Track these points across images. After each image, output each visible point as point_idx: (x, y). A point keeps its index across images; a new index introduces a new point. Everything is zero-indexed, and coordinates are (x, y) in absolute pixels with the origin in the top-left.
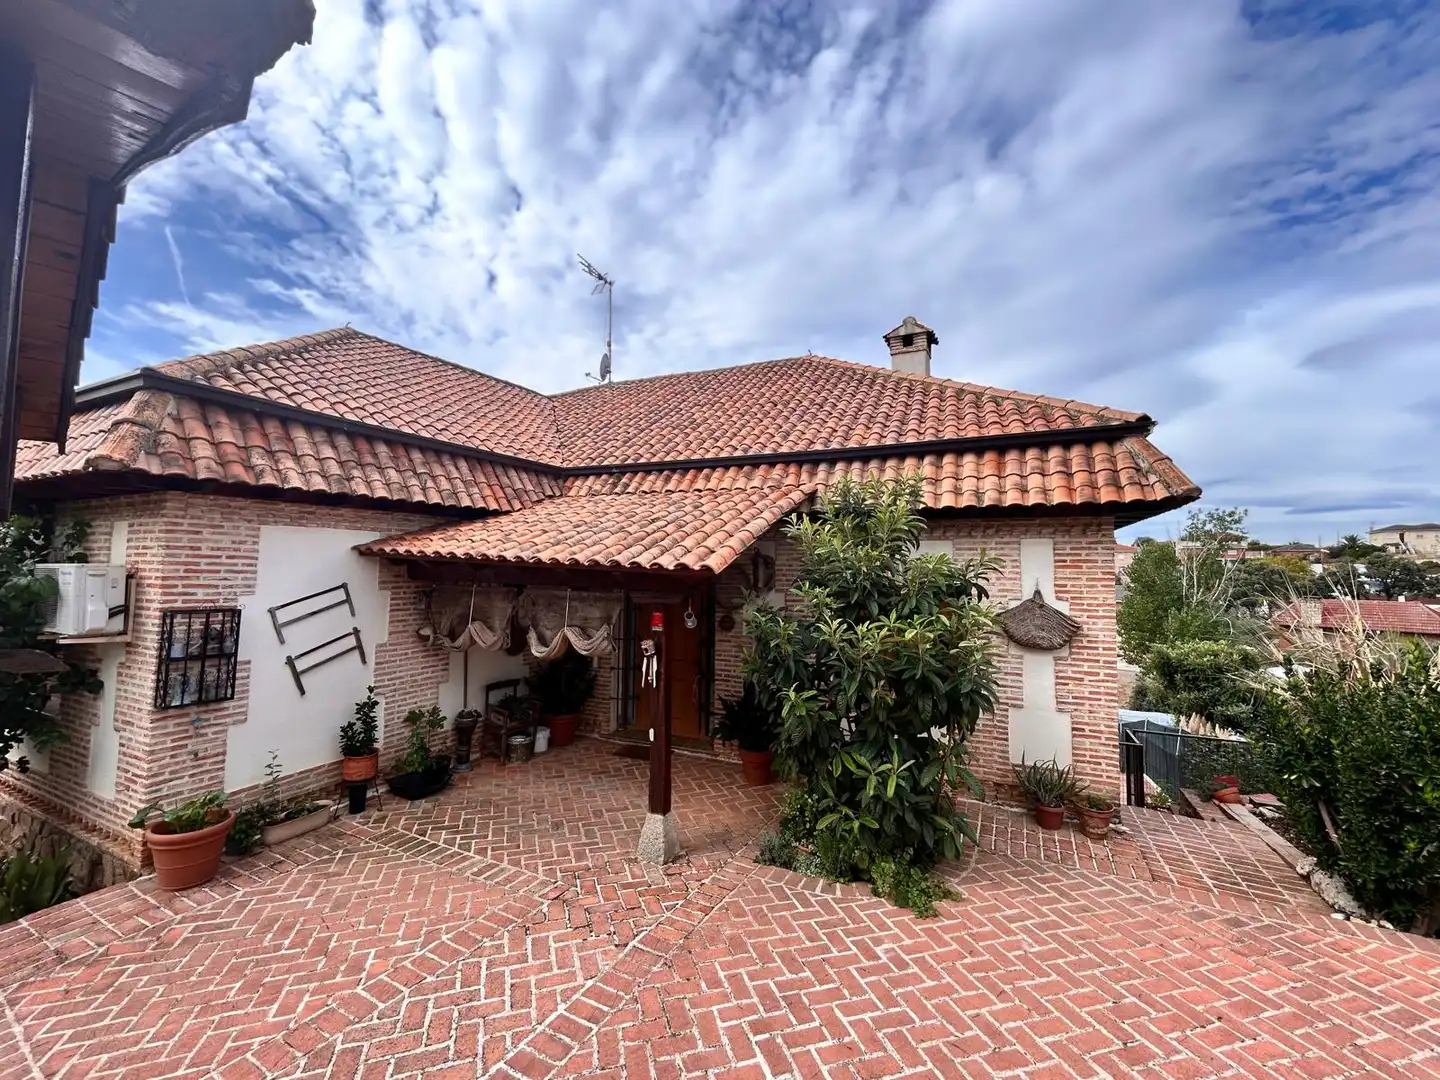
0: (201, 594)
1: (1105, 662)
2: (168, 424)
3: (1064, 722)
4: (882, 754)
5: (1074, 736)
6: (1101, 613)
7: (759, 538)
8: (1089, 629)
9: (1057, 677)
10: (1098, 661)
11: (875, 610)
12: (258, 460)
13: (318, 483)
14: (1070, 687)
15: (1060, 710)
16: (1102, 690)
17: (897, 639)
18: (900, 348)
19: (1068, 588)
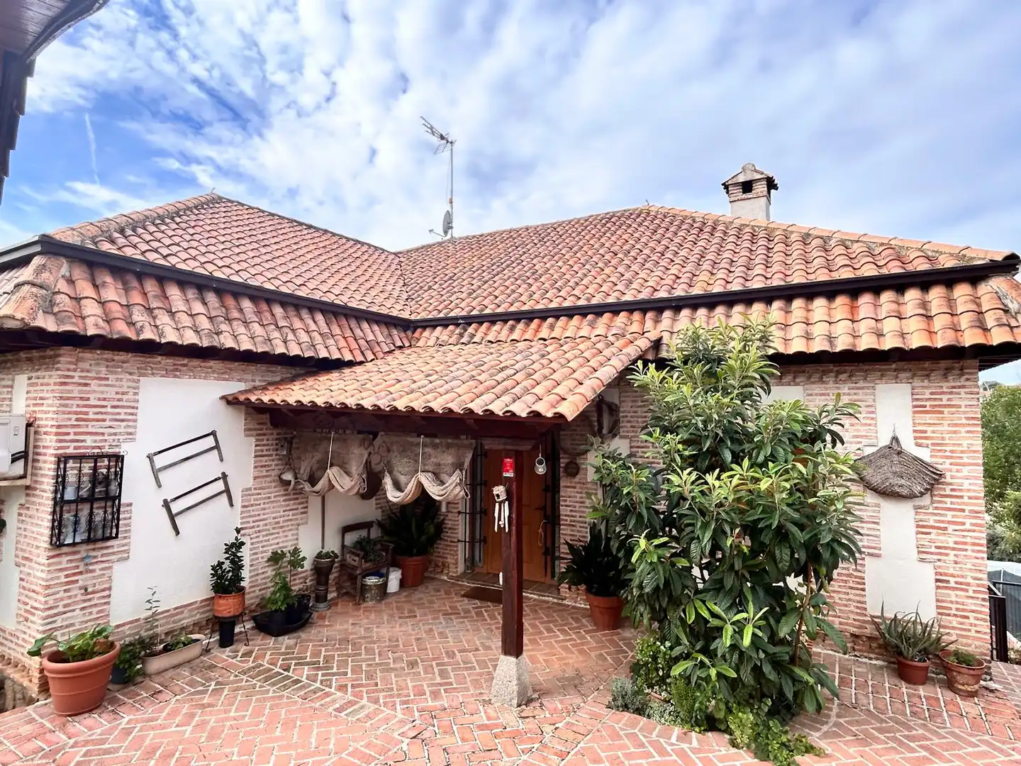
0: (89, 441)
1: (971, 511)
2: (62, 286)
3: (928, 572)
4: (738, 604)
5: (938, 587)
6: (965, 460)
7: (609, 386)
8: (952, 477)
9: (918, 526)
10: (963, 510)
11: (728, 456)
12: (139, 316)
13: (190, 338)
14: (932, 536)
15: (922, 560)
16: (969, 540)
17: (751, 487)
18: (740, 195)
19: (929, 434)
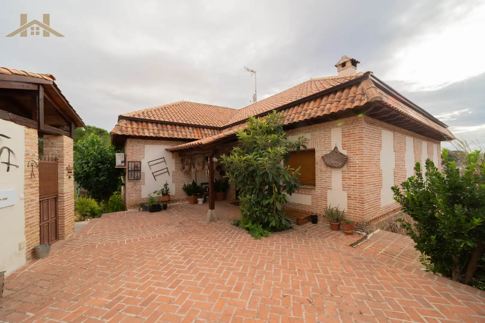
0: (134, 158)
1: (359, 172)
2: (125, 126)
3: (345, 194)
5: (348, 199)
6: (358, 153)
8: (353, 160)
9: (343, 178)
10: (356, 171)
14: (347, 181)
15: (343, 190)
16: (358, 182)
18: (341, 68)
19: (346, 145)
